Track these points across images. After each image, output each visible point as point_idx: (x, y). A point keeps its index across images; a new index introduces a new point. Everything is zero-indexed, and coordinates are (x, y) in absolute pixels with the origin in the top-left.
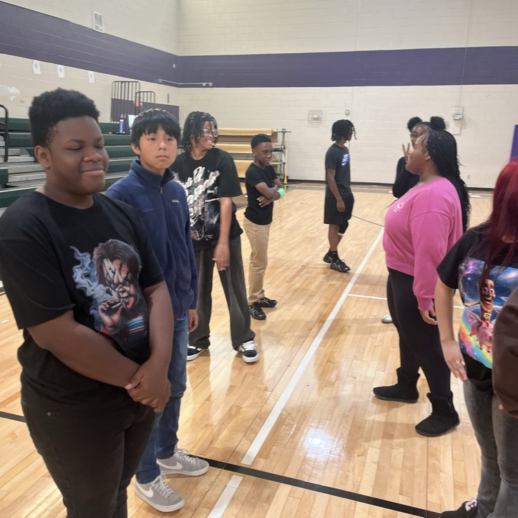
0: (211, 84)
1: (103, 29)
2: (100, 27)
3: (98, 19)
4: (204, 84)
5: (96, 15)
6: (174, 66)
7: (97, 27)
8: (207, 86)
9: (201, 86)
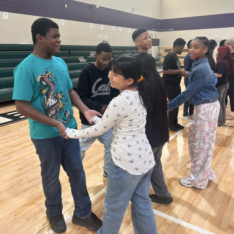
0: (173, 30)
1: (134, 13)
2: (133, 12)
3: (133, 9)
4: (170, 30)
5: (132, 8)
6: (158, 24)
7: (132, 13)
8: (171, 30)
9: (169, 31)
